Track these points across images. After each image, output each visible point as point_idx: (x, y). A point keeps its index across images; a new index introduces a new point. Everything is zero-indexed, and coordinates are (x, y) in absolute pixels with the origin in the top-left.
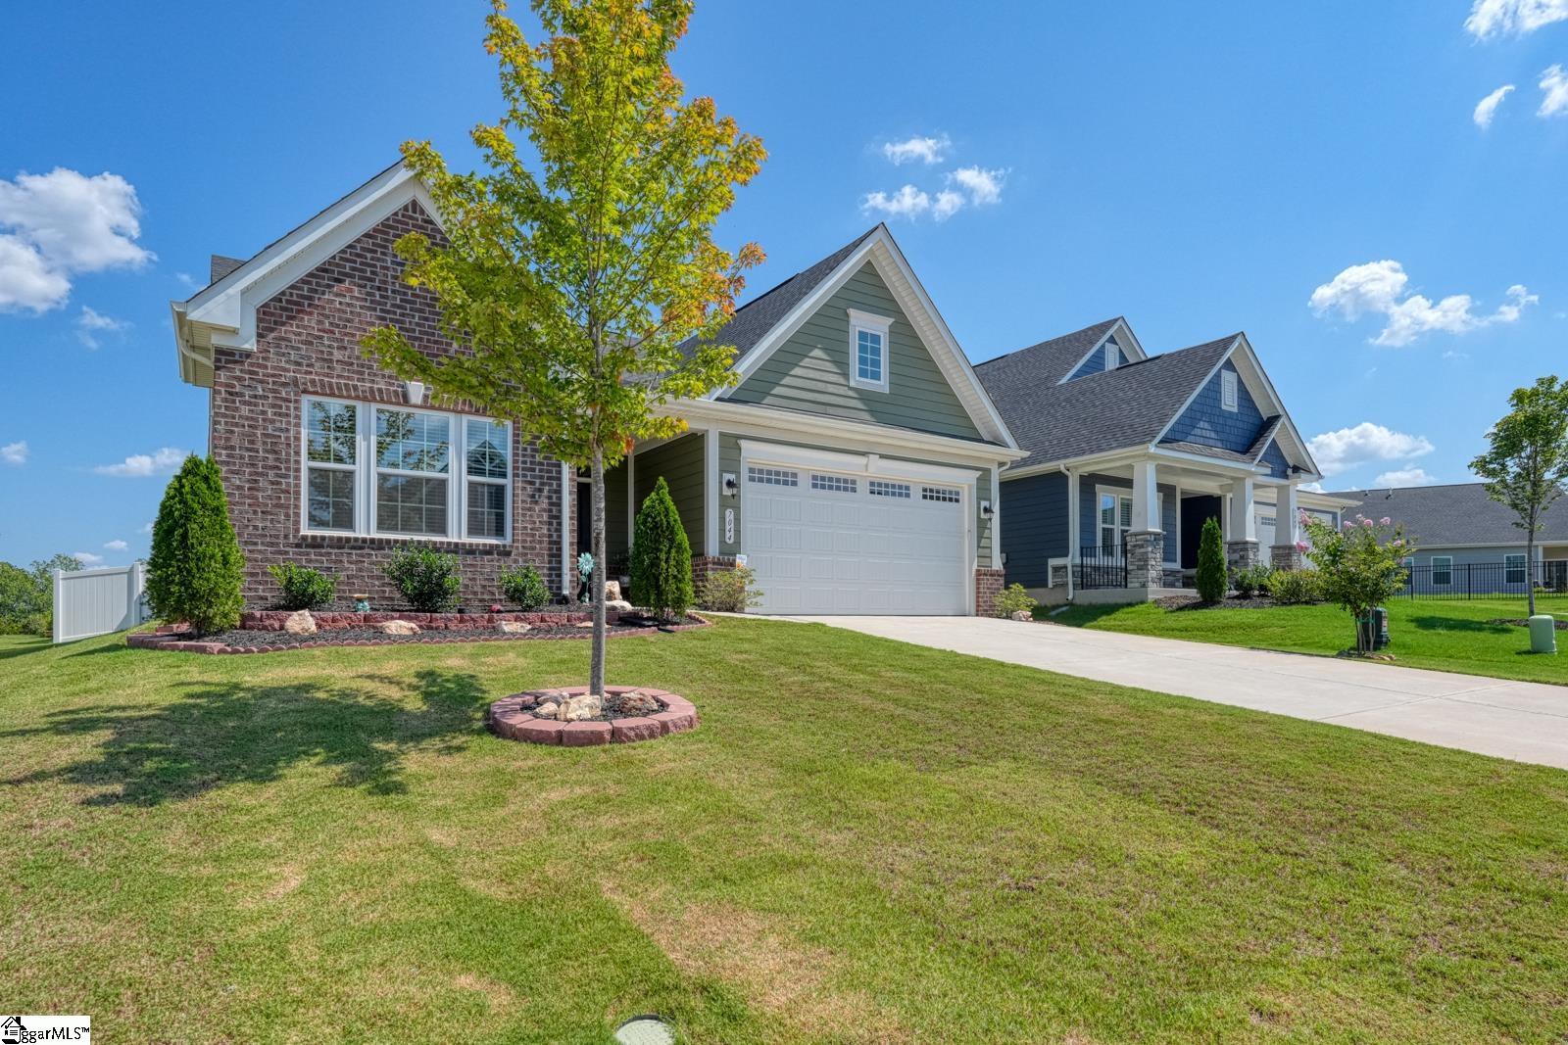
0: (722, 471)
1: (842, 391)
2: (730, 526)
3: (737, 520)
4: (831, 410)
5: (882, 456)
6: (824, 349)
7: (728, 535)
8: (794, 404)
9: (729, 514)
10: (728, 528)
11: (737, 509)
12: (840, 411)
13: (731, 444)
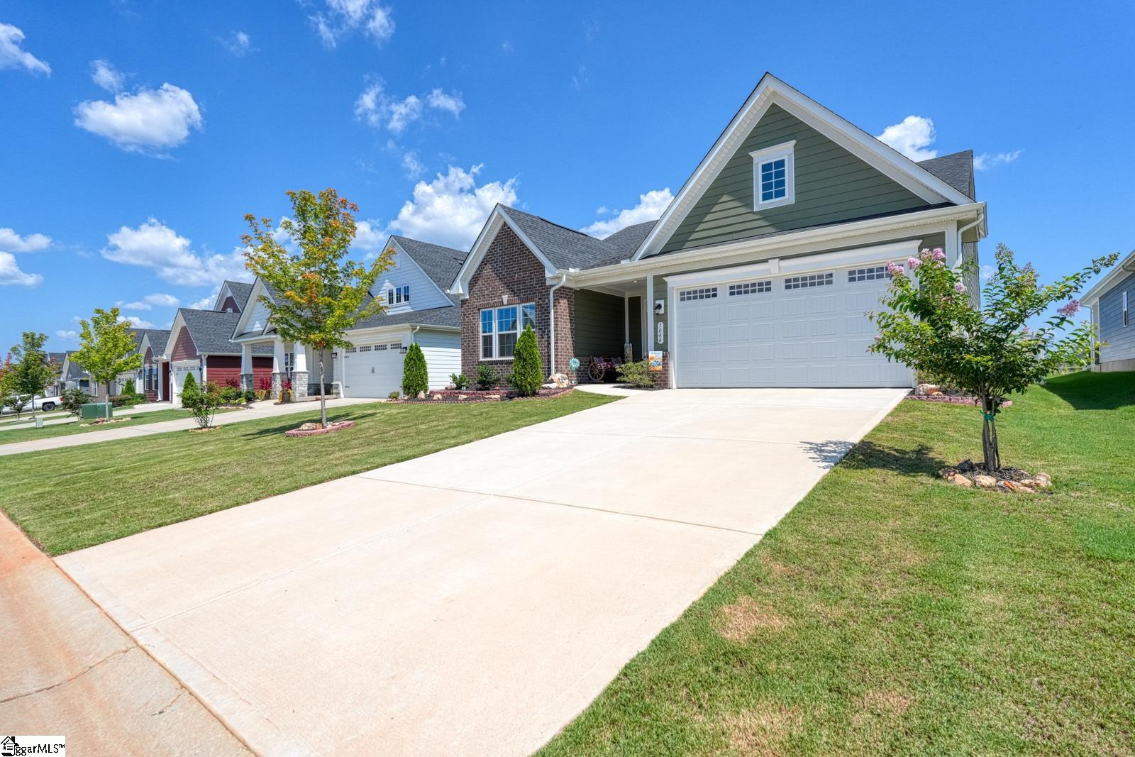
0: (655, 300)
1: (751, 217)
2: (661, 333)
3: (666, 328)
4: (735, 236)
5: (782, 258)
6: (729, 193)
7: (659, 339)
8: (705, 242)
9: (661, 326)
10: (659, 334)
11: (665, 321)
12: (741, 235)
13: (660, 282)
